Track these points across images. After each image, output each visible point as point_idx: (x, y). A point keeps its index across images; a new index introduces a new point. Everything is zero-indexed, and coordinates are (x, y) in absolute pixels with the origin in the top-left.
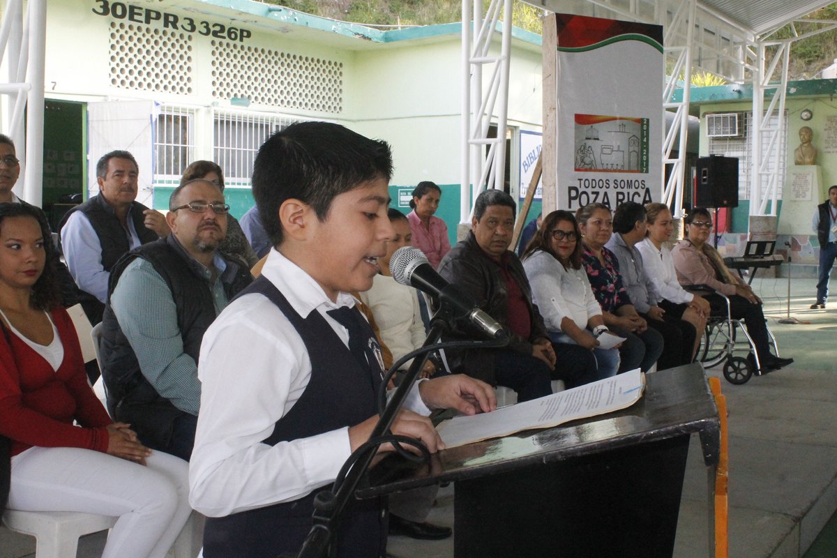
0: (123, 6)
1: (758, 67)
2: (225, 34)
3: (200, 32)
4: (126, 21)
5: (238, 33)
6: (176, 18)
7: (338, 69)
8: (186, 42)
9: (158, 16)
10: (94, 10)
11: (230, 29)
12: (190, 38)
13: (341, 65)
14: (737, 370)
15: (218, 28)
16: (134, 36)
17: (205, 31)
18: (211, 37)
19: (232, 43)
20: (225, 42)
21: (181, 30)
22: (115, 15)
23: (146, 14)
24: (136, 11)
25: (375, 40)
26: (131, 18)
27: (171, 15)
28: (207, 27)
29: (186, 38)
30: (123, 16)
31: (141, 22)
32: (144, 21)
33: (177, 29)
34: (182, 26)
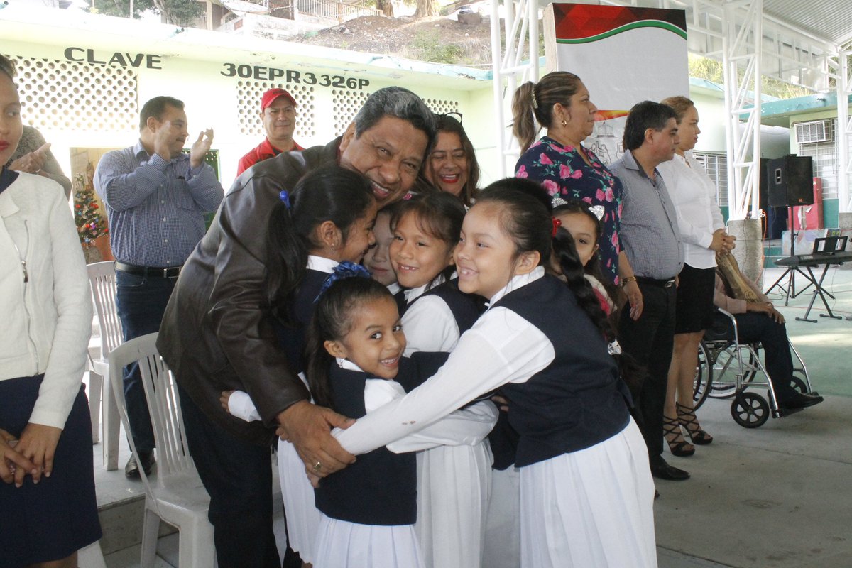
0: (249, 67)
1: (841, 75)
2: (345, 84)
3: (321, 84)
4: (252, 79)
5: (357, 82)
6: (298, 74)
7: (454, 107)
8: (308, 93)
9: (281, 73)
10: (222, 73)
11: (349, 79)
12: (312, 89)
13: (456, 103)
14: (748, 409)
15: (337, 80)
16: (259, 91)
17: (325, 83)
18: (331, 88)
19: (352, 91)
20: (345, 91)
21: (303, 84)
22: (241, 75)
23: (270, 72)
24: (260, 70)
25: (479, 79)
26: (257, 77)
27: (294, 72)
28: (327, 79)
29: (308, 90)
30: (249, 75)
31: (266, 79)
32: (268, 78)
33: (299, 82)
34: (304, 80)
